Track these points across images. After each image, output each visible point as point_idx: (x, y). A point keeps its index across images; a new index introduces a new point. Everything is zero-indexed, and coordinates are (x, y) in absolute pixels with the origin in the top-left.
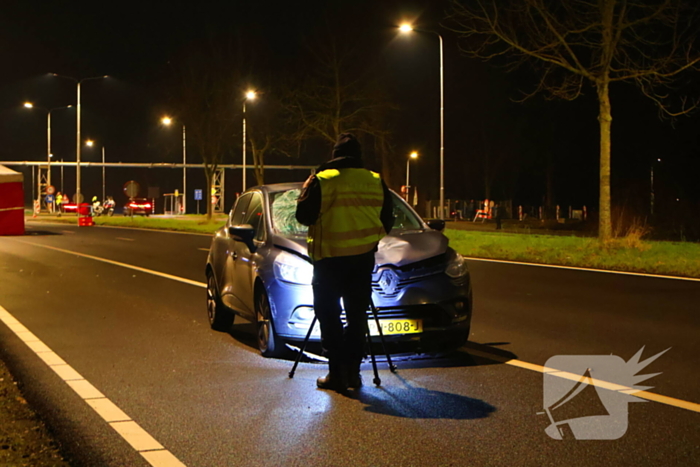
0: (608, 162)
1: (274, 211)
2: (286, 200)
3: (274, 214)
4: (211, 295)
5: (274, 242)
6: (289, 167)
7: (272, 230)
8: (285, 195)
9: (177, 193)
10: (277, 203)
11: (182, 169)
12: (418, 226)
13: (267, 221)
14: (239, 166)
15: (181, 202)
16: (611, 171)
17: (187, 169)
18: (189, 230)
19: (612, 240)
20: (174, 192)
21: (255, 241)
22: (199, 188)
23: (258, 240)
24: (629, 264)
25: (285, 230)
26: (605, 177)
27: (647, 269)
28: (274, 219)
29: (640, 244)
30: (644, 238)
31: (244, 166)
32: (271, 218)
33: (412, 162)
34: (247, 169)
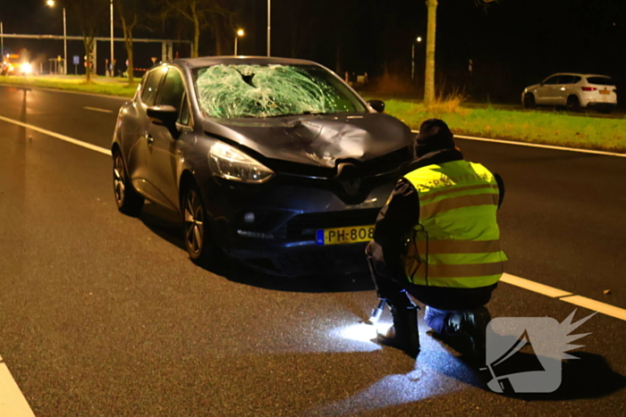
0: (434, 40)
1: (200, 90)
2: (211, 77)
3: (200, 93)
4: (118, 175)
5: (204, 129)
6: (146, 40)
7: (199, 113)
8: (209, 71)
9: (59, 59)
10: (201, 81)
11: (63, 40)
12: (363, 109)
13: (192, 102)
14: (107, 39)
15: (63, 65)
16: (436, 48)
17: (67, 41)
18: (72, 89)
19: (436, 106)
20: (57, 57)
21: (178, 124)
22: (76, 55)
23: (181, 123)
24: (462, 128)
25: (215, 113)
26: (431, 52)
27: (482, 133)
28: (201, 101)
29: (459, 109)
30: (460, 105)
31: (112, 39)
32: (197, 97)
33: (239, 38)
34: (114, 42)
